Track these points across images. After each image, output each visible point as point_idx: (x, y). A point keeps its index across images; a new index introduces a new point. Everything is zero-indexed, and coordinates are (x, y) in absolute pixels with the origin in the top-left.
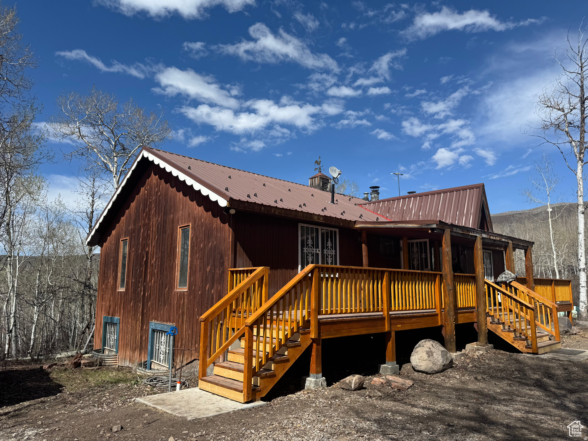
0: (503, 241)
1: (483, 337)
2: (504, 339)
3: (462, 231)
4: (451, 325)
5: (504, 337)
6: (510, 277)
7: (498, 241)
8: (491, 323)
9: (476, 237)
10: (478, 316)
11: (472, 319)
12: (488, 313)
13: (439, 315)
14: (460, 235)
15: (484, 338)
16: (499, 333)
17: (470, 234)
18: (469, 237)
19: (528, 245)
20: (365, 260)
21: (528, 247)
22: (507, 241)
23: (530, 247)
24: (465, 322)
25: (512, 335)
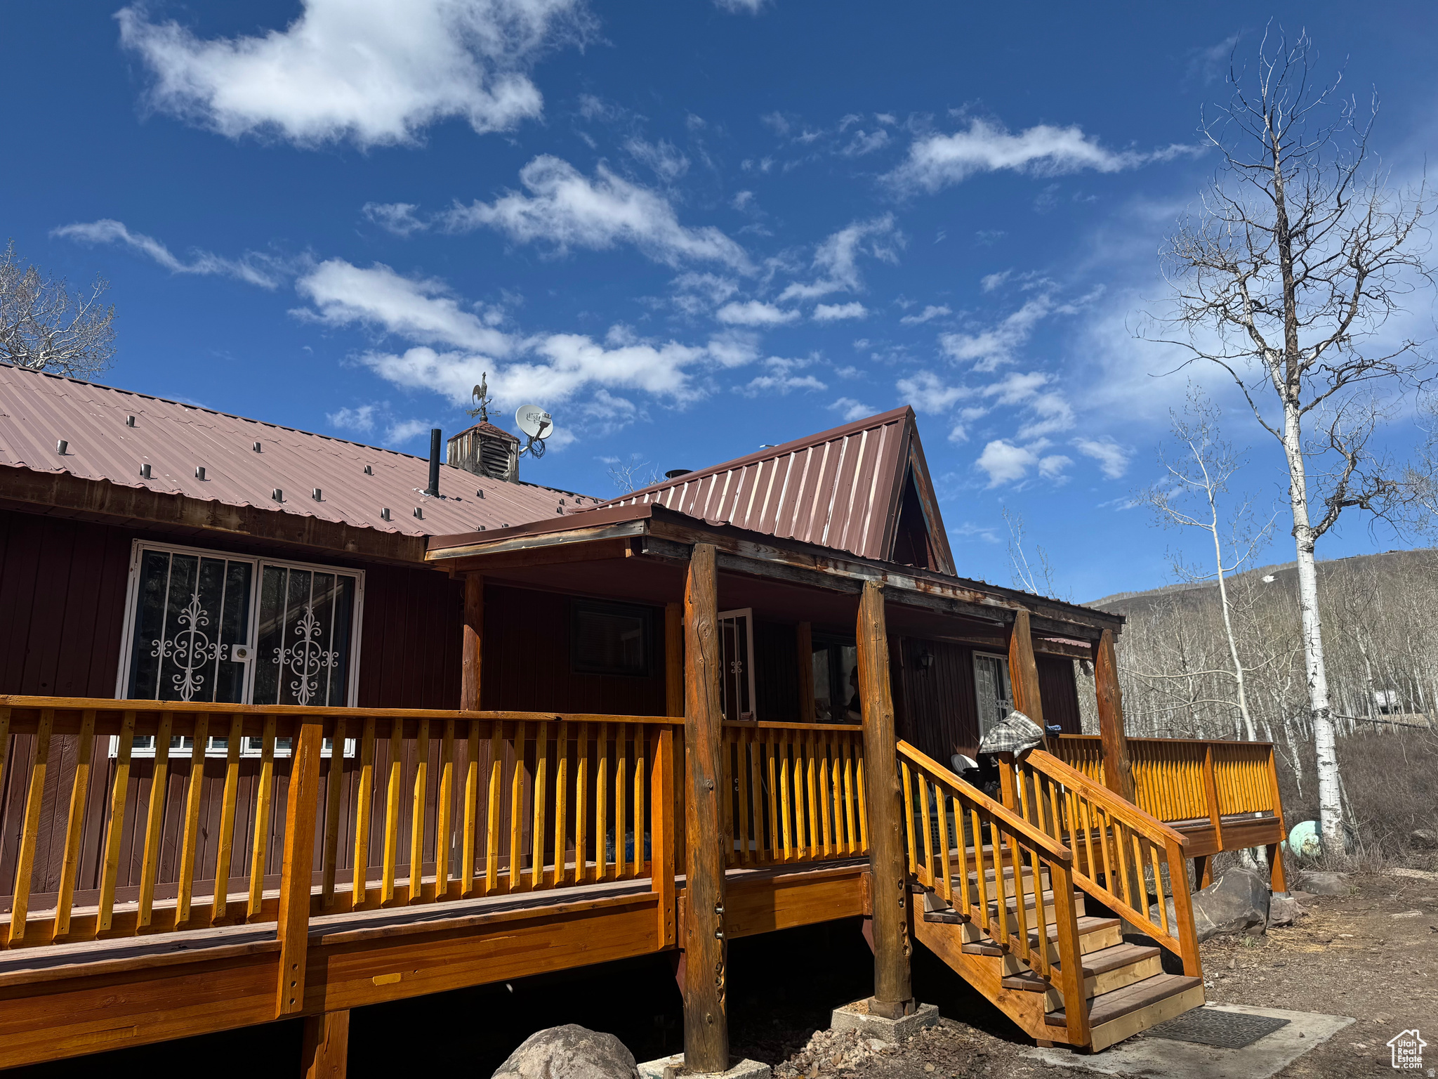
0: (988, 608)
1: (889, 977)
2: (971, 982)
3: (787, 558)
4: (707, 948)
5: (970, 973)
6: (1024, 737)
7: (969, 604)
8: (927, 918)
9: (861, 582)
10: (872, 891)
11: (851, 903)
12: (915, 876)
13: (661, 904)
14: (777, 574)
15: (893, 981)
16: (954, 958)
17: (831, 570)
18: (827, 584)
19: (1101, 624)
20: (469, 685)
21: (1100, 631)
22: (1006, 606)
23: (1107, 631)
24: (811, 921)
25: (999, 967)
